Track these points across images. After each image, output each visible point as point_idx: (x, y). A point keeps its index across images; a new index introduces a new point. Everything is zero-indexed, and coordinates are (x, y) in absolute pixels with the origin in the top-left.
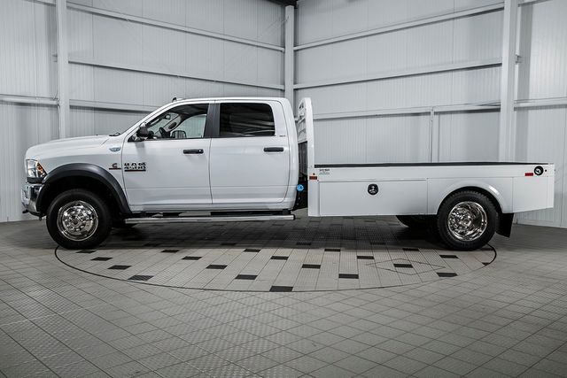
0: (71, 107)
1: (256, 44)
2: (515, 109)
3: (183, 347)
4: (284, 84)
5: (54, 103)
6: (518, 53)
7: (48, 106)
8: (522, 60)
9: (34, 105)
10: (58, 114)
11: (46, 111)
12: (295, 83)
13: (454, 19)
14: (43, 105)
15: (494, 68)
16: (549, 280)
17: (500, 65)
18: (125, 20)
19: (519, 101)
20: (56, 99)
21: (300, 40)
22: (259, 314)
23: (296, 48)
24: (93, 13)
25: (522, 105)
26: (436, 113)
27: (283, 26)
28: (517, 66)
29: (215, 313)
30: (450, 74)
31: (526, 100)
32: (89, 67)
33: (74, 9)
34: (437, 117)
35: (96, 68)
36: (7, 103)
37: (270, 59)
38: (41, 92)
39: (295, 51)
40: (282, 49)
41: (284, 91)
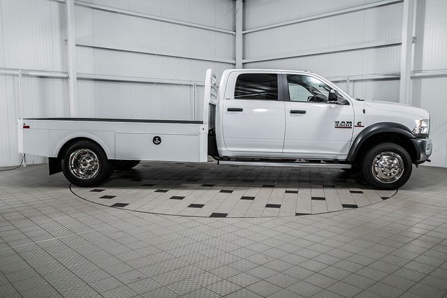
0: (78, 79)
1: (214, 29)
2: (411, 78)
3: (170, 260)
4: (235, 59)
5: (65, 76)
6: (414, 35)
7: (60, 78)
8: (417, 40)
9: (51, 77)
10: (68, 84)
11: (59, 82)
12: (243, 59)
13: (365, 9)
14: (57, 78)
15: (395, 47)
16: (439, 208)
17: (400, 44)
18: (117, 12)
19: (414, 72)
20: (66, 73)
21: (247, 27)
22: (224, 234)
23: (244, 32)
24: (93, 8)
25: (417, 75)
26: (351, 81)
27: (235, 15)
28: (413, 45)
29: (191, 234)
30: (362, 51)
31: (420, 71)
32: (90, 49)
33: (79, 5)
34: (352, 84)
35: (95, 50)
36: (31, 76)
37: (225, 40)
38: (56, 67)
39: (244, 34)
40: (234, 33)
41: (235, 64)
